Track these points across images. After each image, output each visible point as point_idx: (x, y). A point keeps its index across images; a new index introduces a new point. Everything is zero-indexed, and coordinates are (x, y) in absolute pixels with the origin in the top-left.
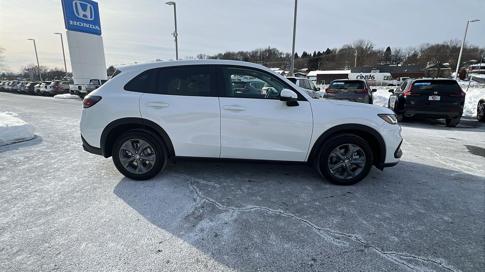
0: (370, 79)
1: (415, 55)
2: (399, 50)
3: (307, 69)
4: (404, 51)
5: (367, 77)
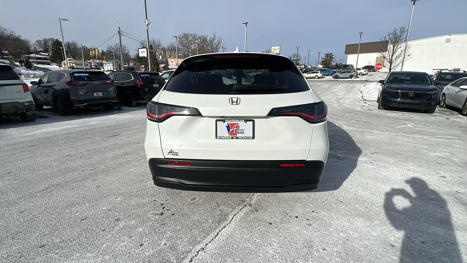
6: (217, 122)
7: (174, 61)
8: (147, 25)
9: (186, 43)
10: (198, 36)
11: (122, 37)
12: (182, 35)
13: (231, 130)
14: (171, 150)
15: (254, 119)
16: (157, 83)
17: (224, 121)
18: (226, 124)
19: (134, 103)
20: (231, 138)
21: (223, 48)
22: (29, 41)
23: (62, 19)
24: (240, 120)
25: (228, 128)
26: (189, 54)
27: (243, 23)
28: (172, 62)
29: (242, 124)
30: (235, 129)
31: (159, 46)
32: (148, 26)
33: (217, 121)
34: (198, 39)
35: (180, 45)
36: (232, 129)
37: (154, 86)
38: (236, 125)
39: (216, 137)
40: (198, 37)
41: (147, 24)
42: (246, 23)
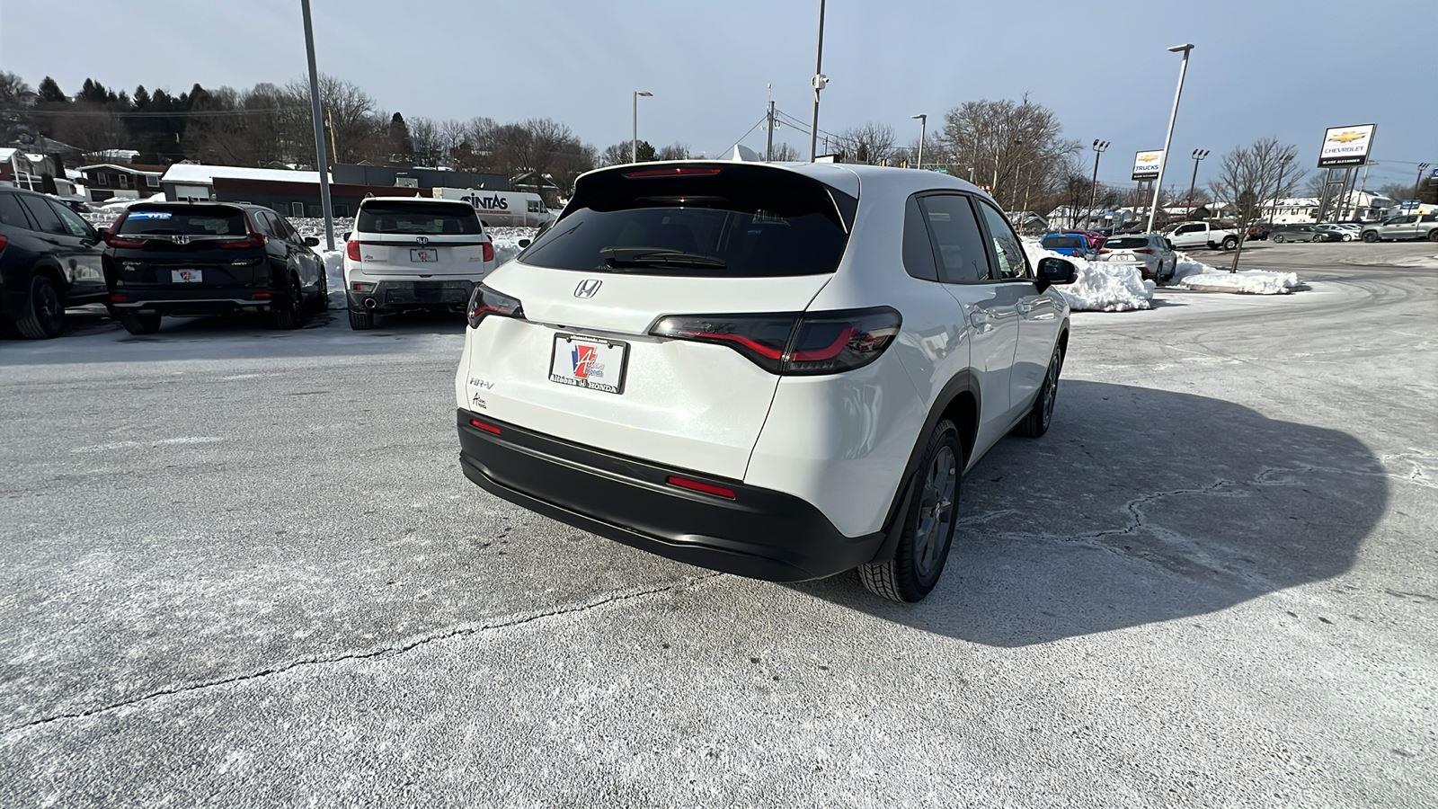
0: (497, 209)
1: (466, 146)
2: (429, 126)
3: (135, 153)
4: (440, 130)
5: (490, 203)
6: (557, 339)
8: (817, 90)
10: (1015, 107)
11: (776, 128)
12: (962, 109)
13: (578, 363)
14: (477, 394)
15: (628, 340)
17: (569, 338)
18: (571, 346)
20: (575, 383)
21: (1099, 144)
22: (595, 150)
23: (642, 95)
24: (600, 341)
25: (574, 354)
29: (601, 349)
30: (587, 361)
31: (885, 146)
32: (818, 93)
33: (556, 336)
35: (950, 141)
36: (582, 362)
39: (550, 377)
41: (817, 86)
42: (1187, 49)
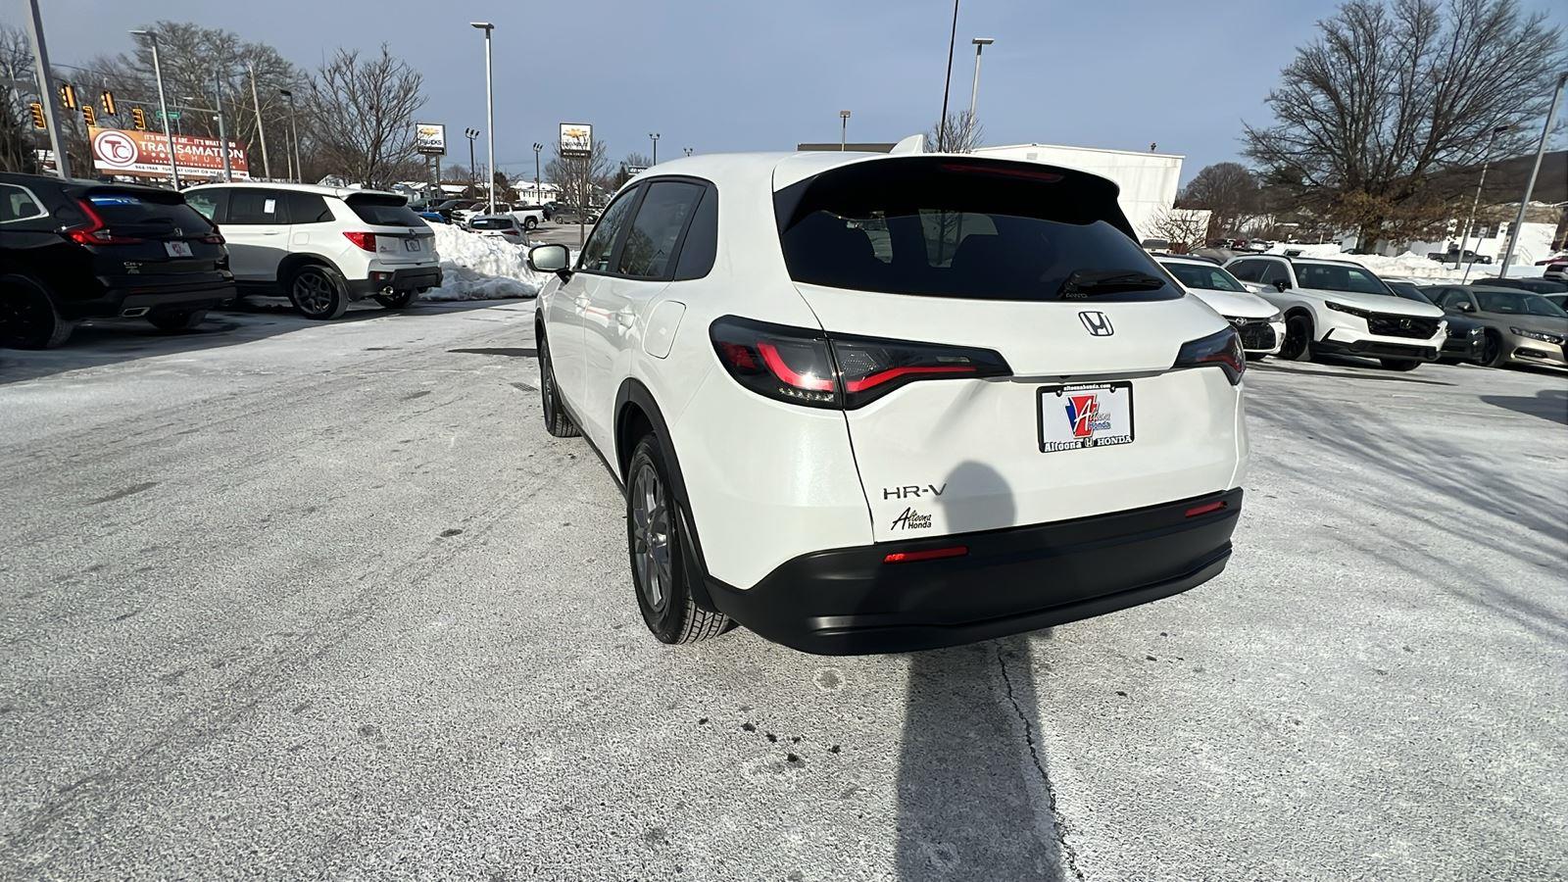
6: (1044, 395)
7: (124, 142)
9: (181, 68)
10: (241, 42)
12: (159, 30)
13: (1077, 420)
14: (909, 510)
15: (1131, 380)
16: (183, 240)
17: (1058, 390)
18: (1064, 400)
19: (62, 328)
20: (1079, 445)
24: (1099, 384)
25: (1071, 412)
26: (215, 118)
27: (474, 25)
28: (113, 144)
29: (1103, 395)
30: (1088, 414)
33: (1041, 391)
34: (243, 56)
36: (1081, 417)
37: (172, 253)
38: (1089, 402)
39: (1042, 448)
40: (241, 50)
42: (488, 28)
